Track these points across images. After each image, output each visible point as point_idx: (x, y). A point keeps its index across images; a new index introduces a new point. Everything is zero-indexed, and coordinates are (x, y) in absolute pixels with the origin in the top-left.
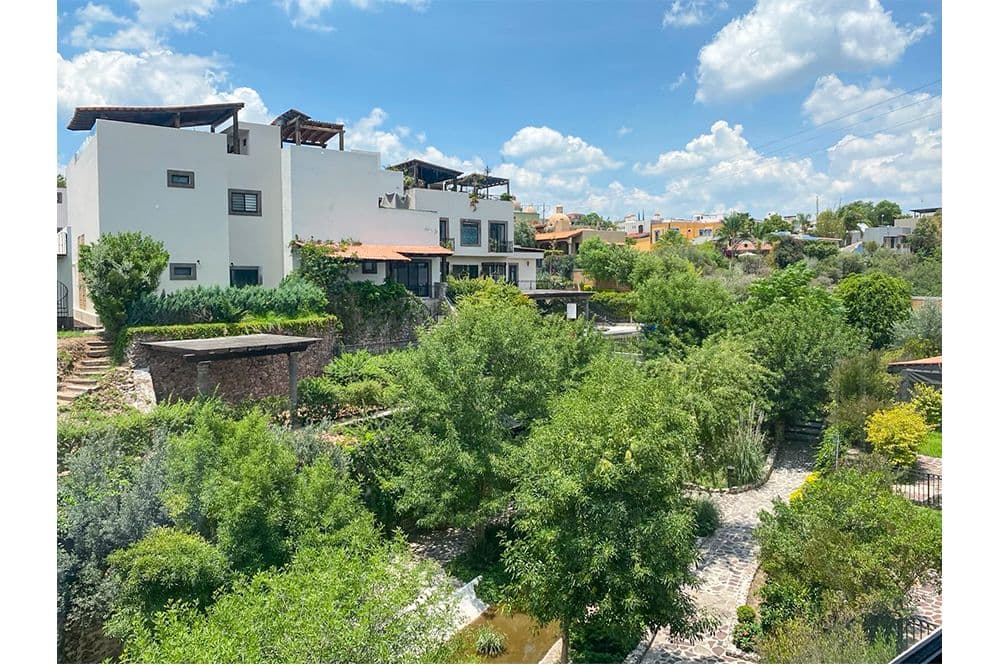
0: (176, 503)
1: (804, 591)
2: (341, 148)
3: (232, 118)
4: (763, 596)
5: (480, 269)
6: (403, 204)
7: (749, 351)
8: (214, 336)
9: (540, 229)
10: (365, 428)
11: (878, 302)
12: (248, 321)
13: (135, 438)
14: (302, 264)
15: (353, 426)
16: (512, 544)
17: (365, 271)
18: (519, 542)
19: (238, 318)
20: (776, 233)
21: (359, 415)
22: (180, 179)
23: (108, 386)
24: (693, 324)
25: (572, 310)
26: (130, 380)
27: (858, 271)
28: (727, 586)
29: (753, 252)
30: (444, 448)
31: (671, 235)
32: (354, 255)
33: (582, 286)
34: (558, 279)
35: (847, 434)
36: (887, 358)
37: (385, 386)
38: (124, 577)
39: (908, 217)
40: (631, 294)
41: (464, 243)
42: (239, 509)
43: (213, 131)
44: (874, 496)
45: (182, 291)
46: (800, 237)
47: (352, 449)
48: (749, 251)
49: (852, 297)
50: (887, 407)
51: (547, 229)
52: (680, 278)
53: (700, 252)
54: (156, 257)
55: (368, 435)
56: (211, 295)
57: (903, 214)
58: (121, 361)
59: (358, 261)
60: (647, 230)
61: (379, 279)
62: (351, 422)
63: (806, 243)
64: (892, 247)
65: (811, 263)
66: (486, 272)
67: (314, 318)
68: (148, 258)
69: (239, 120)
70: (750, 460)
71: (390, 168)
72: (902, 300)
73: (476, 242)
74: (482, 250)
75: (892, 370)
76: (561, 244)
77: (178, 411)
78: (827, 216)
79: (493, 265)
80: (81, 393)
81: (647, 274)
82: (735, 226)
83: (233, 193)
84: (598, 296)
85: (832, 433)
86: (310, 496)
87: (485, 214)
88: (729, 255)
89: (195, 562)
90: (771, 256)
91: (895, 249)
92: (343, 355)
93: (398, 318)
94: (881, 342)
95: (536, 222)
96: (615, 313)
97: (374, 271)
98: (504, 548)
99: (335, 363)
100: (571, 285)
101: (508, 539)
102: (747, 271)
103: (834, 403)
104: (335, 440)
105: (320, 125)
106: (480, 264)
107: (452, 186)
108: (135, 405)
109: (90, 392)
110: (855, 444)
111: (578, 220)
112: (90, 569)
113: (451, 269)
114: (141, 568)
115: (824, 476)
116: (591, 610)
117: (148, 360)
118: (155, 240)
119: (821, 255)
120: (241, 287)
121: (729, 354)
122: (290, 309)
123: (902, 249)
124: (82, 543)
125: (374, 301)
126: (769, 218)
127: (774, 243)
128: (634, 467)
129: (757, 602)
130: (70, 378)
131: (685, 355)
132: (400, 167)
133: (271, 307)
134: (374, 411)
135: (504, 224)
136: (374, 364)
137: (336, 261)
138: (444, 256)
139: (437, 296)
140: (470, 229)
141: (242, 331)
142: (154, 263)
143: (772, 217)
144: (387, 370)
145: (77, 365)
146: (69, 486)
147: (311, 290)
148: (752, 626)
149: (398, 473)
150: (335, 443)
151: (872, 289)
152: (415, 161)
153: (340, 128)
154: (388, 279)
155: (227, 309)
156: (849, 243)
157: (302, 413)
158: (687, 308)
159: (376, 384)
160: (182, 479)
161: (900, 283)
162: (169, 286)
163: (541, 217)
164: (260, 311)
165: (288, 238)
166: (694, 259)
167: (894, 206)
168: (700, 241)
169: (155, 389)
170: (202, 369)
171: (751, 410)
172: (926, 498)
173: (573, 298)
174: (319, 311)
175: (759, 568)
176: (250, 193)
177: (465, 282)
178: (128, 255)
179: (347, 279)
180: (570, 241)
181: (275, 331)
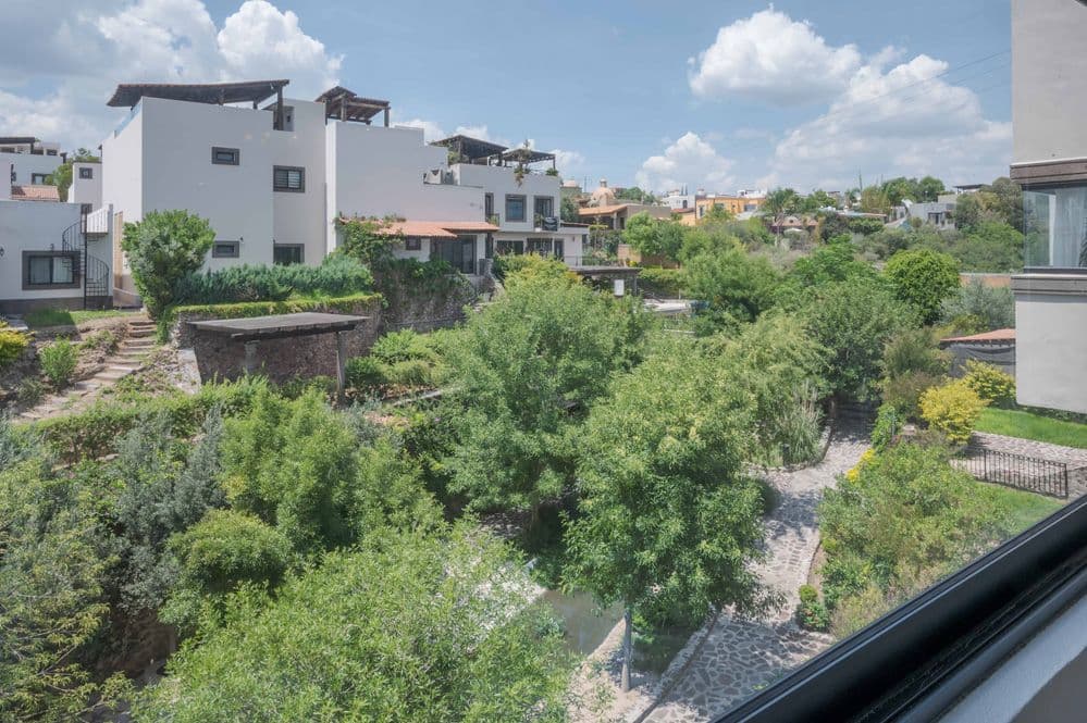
0: (233, 485)
1: (867, 568)
2: (387, 124)
3: (276, 95)
4: (825, 575)
5: (525, 245)
6: (448, 180)
7: (803, 328)
8: (260, 315)
9: (584, 204)
10: (414, 409)
11: (927, 279)
12: (296, 300)
13: (184, 419)
14: (346, 241)
15: (402, 407)
16: (574, 525)
17: (409, 248)
18: (581, 522)
19: (286, 295)
20: (822, 209)
21: (407, 395)
22: (225, 156)
23: (153, 366)
24: (744, 301)
25: (619, 287)
26: (174, 360)
27: (904, 247)
28: (787, 566)
29: (800, 228)
30: (497, 427)
31: (718, 211)
32: (399, 231)
33: (628, 261)
34: (602, 254)
35: (902, 410)
36: (939, 333)
37: (432, 365)
38: (183, 560)
39: (952, 193)
40: (679, 271)
41: (509, 219)
42: (300, 490)
43: (255, 107)
44: (935, 471)
45: (227, 269)
46: (846, 212)
47: (402, 429)
48: (796, 227)
49: (902, 274)
50: (940, 383)
51: (590, 203)
52: (728, 254)
53: (747, 229)
54: (203, 235)
55: (418, 415)
56: (257, 273)
57: (947, 189)
58: (166, 340)
59: (403, 238)
60: (691, 205)
61: (423, 256)
62: (399, 403)
63: (852, 219)
64: (937, 222)
65: (856, 239)
66: (531, 249)
67: (360, 296)
68: (195, 237)
69: (284, 97)
70: (804, 437)
71: (434, 144)
72: (950, 277)
73: (521, 218)
74: (527, 226)
75: (944, 345)
76: (606, 219)
77: (225, 392)
78: (871, 192)
79: (538, 241)
80: (125, 374)
81: (695, 250)
82: (779, 201)
83: (277, 169)
84: (646, 273)
85: (886, 410)
86: (372, 476)
87: (530, 190)
88: (774, 230)
89: (256, 544)
90: (817, 232)
91: (940, 224)
92: (389, 334)
93: (444, 296)
94: (932, 319)
95: (579, 197)
96: (662, 289)
97: (418, 247)
98: (567, 528)
99: (380, 342)
100: (616, 261)
101: (570, 520)
102: (793, 246)
103: (887, 380)
104: (385, 421)
105: (366, 101)
106: (524, 239)
107: (497, 161)
108: (180, 385)
109: (134, 373)
110: (911, 420)
111: (621, 194)
112: (142, 553)
113: (495, 244)
114: (201, 552)
115: (880, 452)
116: (657, 589)
117: (192, 339)
118: (202, 219)
119: (867, 231)
120: (287, 264)
121: (783, 330)
122: (337, 287)
123: (947, 225)
124: (135, 526)
125: (419, 279)
126: (813, 193)
127: (820, 219)
128: (700, 443)
129: (818, 581)
130: (112, 359)
131: (739, 332)
132: (445, 143)
133: (316, 286)
134: (422, 392)
135: (550, 199)
136: (419, 342)
137: (381, 238)
138: (489, 232)
139: (482, 272)
140: (516, 205)
141: (287, 310)
142: (200, 242)
143: (817, 193)
144: (433, 348)
145: (120, 345)
146: (119, 468)
147: (356, 267)
148: (815, 605)
149: (450, 454)
150: (385, 424)
151: (920, 266)
152: (460, 137)
153: (385, 105)
154: (433, 256)
155: (274, 287)
156: (895, 219)
157: (350, 394)
158: (736, 285)
159: (423, 364)
160: (239, 460)
161: (948, 259)
162: (213, 265)
163: (583, 191)
164: (307, 289)
165: (332, 214)
166: (741, 235)
167: (938, 182)
168: (746, 216)
169: (200, 369)
170: (250, 349)
171: (805, 387)
172: (983, 474)
173: (620, 274)
174: (365, 289)
175: (818, 547)
176: (294, 169)
177: (512, 258)
178: (175, 233)
179: (391, 255)
180: (615, 216)
181: (321, 309)
